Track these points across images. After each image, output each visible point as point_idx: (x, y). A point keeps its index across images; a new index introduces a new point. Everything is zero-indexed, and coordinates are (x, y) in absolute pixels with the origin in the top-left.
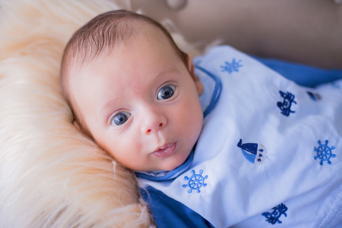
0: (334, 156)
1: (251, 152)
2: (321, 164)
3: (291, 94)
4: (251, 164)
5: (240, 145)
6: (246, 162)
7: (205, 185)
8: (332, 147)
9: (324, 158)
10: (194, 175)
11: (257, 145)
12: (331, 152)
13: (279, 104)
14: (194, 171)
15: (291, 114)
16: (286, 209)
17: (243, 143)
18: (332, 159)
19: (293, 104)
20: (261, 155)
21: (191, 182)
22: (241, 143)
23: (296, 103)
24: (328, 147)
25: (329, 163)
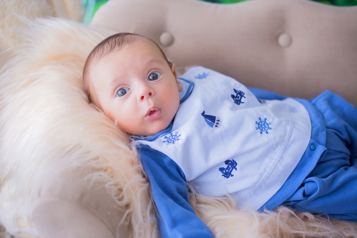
0: (271, 128)
1: (211, 121)
2: (261, 133)
3: (242, 92)
4: (211, 128)
5: (203, 114)
6: (207, 126)
7: (178, 140)
8: (269, 123)
9: (264, 129)
10: (172, 135)
11: (215, 117)
12: (268, 126)
13: (233, 96)
14: (172, 134)
15: (241, 104)
16: (237, 164)
17: (206, 114)
18: (269, 131)
19: (243, 98)
20: (217, 123)
21: (169, 140)
22: (204, 114)
23: (245, 97)
24: (266, 123)
25: (267, 133)
